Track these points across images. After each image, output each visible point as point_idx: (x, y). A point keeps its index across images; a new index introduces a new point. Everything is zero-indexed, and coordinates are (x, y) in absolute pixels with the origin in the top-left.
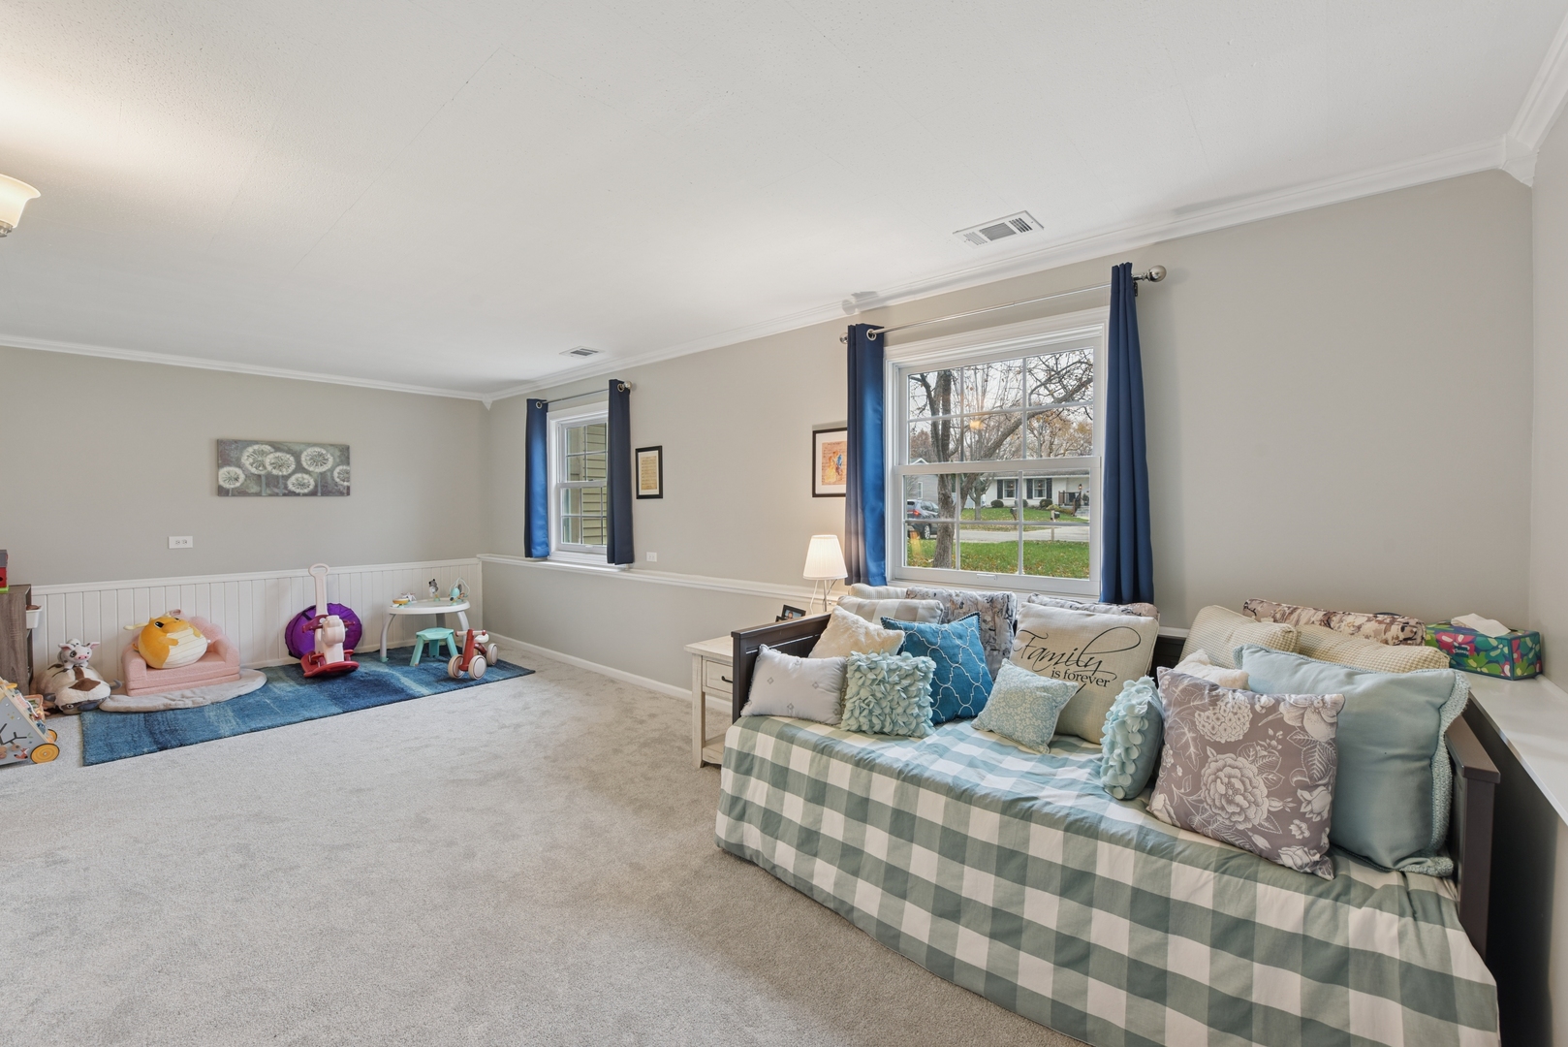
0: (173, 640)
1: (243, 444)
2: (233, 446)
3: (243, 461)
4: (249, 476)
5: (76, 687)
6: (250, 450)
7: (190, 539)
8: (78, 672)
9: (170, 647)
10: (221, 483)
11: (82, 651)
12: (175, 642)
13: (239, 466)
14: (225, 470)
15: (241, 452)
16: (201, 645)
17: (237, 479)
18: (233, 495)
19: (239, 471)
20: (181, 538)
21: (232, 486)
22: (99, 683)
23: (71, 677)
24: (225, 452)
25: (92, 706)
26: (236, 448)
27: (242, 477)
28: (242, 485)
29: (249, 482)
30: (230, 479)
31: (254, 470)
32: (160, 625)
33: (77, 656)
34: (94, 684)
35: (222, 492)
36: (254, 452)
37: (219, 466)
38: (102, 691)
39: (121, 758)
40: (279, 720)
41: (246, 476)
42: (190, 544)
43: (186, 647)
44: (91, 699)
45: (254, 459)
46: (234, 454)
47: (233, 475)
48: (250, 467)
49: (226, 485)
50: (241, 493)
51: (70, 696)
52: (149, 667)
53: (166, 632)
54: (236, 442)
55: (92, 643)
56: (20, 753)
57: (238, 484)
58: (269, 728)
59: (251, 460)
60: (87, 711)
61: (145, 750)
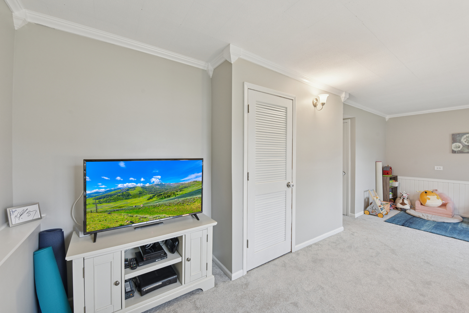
0: (429, 198)
1: (462, 135)
2: (458, 136)
3: (462, 140)
4: (464, 146)
5: (401, 204)
6: (465, 136)
7: (442, 167)
8: (403, 200)
9: (427, 200)
10: (453, 149)
11: (405, 195)
12: (429, 199)
13: (460, 142)
14: (455, 144)
15: (461, 138)
16: (440, 202)
17: (459, 147)
18: (458, 153)
19: (460, 144)
20: (438, 167)
21: (457, 150)
22: (407, 204)
23: (401, 201)
24: (455, 138)
25: (404, 210)
26: (459, 136)
27: (461, 146)
28: (461, 149)
29: (464, 148)
30: (456, 147)
31: (466, 144)
32: (426, 193)
33: (403, 196)
34: (406, 204)
35: (454, 152)
36: (467, 137)
37: (453, 143)
38: (407, 207)
39: (392, 223)
40: (438, 232)
41: (463, 146)
42: (442, 169)
43: (434, 201)
44: (404, 208)
45: (466, 140)
46: (458, 138)
47: (457, 146)
48: (465, 143)
49: (455, 150)
50: (461, 152)
51: (399, 206)
52: (421, 204)
53: (427, 195)
54: (459, 134)
55: (407, 193)
56: (376, 213)
57: (459, 149)
58: (437, 234)
59: (465, 140)
60: (403, 211)
61: (399, 224)
